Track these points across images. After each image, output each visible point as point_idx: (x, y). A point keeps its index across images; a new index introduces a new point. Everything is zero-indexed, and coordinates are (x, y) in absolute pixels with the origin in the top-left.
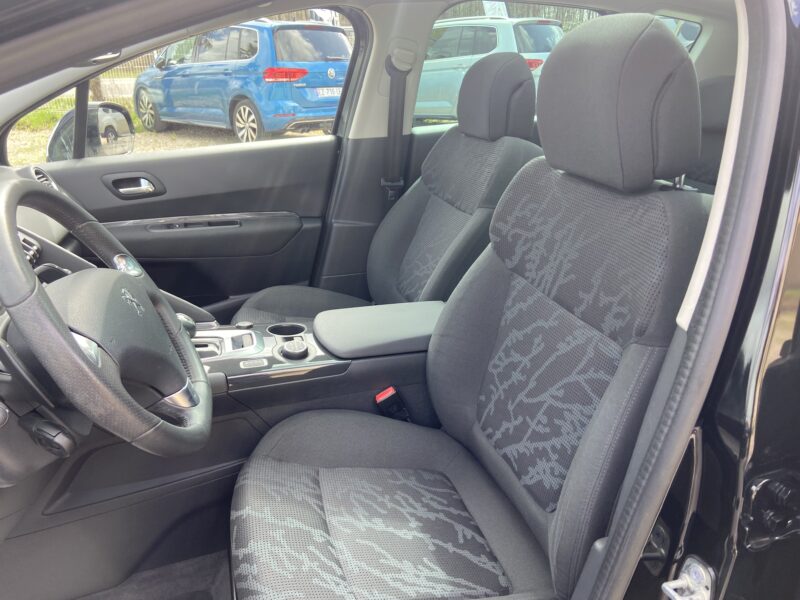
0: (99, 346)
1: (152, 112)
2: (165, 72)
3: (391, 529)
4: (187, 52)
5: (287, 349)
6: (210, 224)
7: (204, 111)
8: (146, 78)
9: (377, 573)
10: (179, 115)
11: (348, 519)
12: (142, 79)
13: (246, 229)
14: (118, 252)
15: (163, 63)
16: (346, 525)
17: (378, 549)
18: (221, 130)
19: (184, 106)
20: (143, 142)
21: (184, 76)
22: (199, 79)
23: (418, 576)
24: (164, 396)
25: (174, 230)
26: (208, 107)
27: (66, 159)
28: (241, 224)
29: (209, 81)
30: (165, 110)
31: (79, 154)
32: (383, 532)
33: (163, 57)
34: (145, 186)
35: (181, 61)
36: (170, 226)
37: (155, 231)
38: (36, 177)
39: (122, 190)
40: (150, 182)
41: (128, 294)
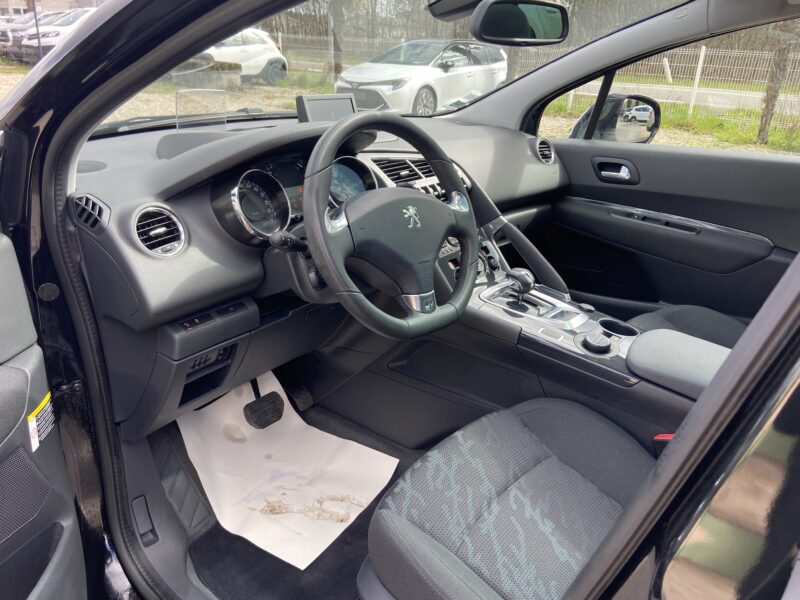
3: (554, 540)
6: (667, 224)
9: (497, 547)
11: (526, 501)
14: (457, 189)
16: (517, 501)
17: (521, 537)
23: (529, 584)
25: (631, 220)
27: (579, 138)
31: (588, 136)
32: (542, 533)
34: (624, 173)
36: (630, 215)
37: (613, 215)
38: (538, 146)
39: (604, 173)
40: (630, 172)
41: (412, 211)
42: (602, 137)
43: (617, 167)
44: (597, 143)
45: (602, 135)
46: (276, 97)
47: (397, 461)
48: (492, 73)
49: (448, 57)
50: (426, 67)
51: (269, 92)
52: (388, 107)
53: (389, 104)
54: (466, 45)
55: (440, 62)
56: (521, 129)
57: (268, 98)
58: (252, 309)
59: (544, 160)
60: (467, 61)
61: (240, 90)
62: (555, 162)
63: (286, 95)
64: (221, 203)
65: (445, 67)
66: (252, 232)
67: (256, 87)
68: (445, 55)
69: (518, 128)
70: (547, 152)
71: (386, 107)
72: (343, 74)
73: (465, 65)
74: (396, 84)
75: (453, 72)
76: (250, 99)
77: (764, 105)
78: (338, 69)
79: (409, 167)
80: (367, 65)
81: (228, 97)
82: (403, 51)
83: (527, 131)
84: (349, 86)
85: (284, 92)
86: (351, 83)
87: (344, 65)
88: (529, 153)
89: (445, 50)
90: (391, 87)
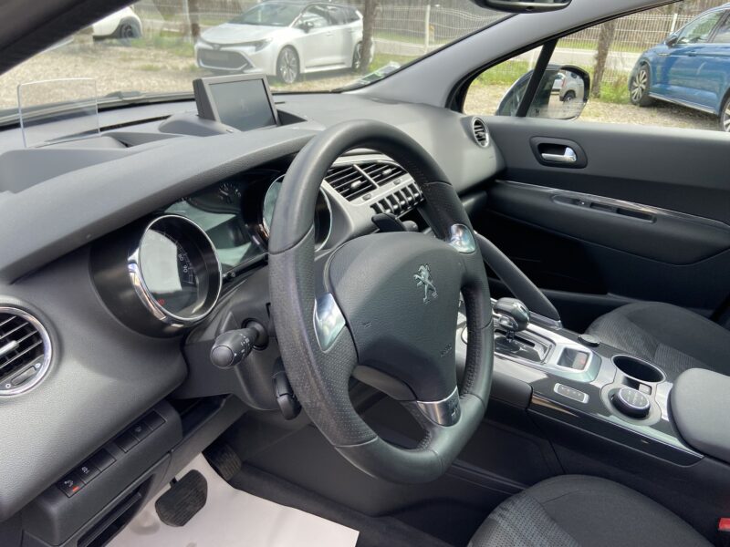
0: (347, 325)
1: (644, 87)
2: (673, 50)
4: (704, 33)
5: (620, 395)
6: (620, 211)
7: (697, 93)
8: (652, 53)
10: (670, 93)
12: (647, 55)
13: (659, 228)
14: (458, 220)
15: (674, 41)
18: (707, 115)
19: (679, 85)
20: (622, 114)
21: (690, 55)
22: (708, 61)
24: (417, 399)
25: (578, 207)
26: (703, 89)
27: (510, 115)
28: (655, 220)
29: (718, 63)
30: (657, 86)
31: (522, 113)
33: (677, 35)
34: (569, 155)
35: (696, 40)
36: (576, 201)
37: (558, 203)
38: (473, 127)
39: (545, 155)
40: (575, 152)
41: (424, 274)
42: (537, 113)
43: (560, 149)
44: (532, 121)
45: (537, 112)
46: (132, 59)
47: (358, 533)
48: (349, 33)
49: (307, 18)
50: (286, 28)
51: (125, 53)
52: (251, 67)
53: (252, 63)
54: (324, 7)
55: (300, 22)
56: (447, 106)
57: (125, 60)
58: (171, 418)
59: (480, 143)
60: (325, 21)
61: (94, 51)
62: (490, 145)
63: (143, 57)
64: (111, 274)
65: (306, 28)
66: (163, 318)
67: (111, 48)
68: (305, 16)
69: (443, 106)
70: (481, 134)
71: (249, 66)
72: (203, 35)
73: (323, 26)
74: (259, 44)
75: (313, 32)
76: (106, 61)
77: (596, 62)
78: (195, 31)
79: (359, 174)
80: (226, 25)
81: (80, 59)
82: (260, 11)
83: (453, 109)
84: (210, 47)
85: (141, 53)
86: (212, 44)
87: (201, 25)
88: (465, 136)
89: (304, 11)
90: (254, 48)
